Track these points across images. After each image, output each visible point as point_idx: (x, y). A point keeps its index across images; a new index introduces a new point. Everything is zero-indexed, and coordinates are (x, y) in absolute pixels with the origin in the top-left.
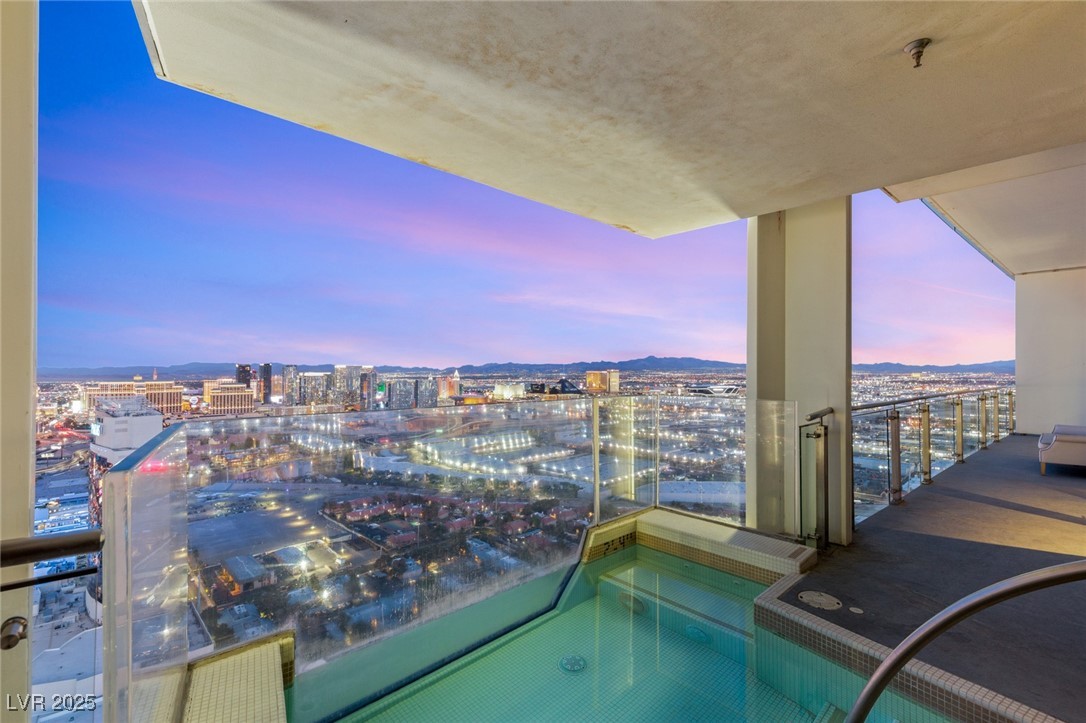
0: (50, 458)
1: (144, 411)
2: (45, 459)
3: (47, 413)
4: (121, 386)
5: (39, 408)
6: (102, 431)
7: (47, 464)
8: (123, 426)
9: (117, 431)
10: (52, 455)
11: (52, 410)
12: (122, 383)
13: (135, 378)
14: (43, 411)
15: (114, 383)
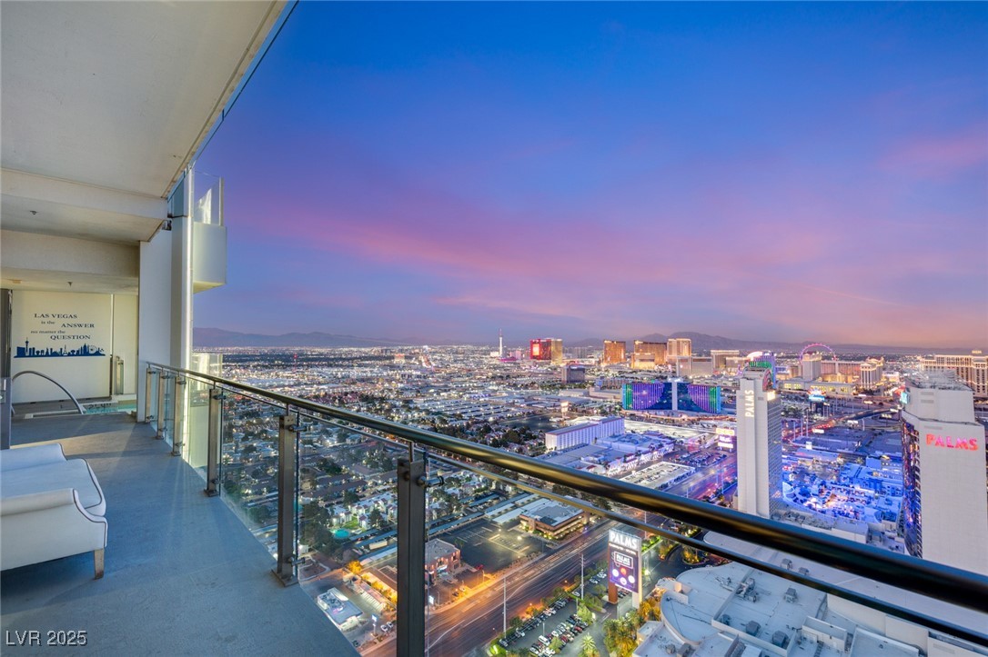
0: (889, 419)
1: (952, 386)
2: (884, 418)
3: (891, 380)
4: (958, 359)
5: (884, 375)
6: (909, 399)
7: (887, 423)
8: (930, 398)
9: (924, 401)
10: (890, 416)
11: (895, 378)
12: (960, 357)
13: (973, 352)
14: (887, 378)
15: (951, 356)
